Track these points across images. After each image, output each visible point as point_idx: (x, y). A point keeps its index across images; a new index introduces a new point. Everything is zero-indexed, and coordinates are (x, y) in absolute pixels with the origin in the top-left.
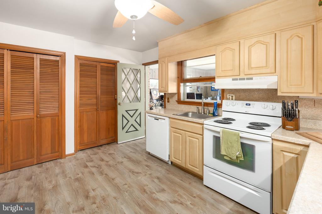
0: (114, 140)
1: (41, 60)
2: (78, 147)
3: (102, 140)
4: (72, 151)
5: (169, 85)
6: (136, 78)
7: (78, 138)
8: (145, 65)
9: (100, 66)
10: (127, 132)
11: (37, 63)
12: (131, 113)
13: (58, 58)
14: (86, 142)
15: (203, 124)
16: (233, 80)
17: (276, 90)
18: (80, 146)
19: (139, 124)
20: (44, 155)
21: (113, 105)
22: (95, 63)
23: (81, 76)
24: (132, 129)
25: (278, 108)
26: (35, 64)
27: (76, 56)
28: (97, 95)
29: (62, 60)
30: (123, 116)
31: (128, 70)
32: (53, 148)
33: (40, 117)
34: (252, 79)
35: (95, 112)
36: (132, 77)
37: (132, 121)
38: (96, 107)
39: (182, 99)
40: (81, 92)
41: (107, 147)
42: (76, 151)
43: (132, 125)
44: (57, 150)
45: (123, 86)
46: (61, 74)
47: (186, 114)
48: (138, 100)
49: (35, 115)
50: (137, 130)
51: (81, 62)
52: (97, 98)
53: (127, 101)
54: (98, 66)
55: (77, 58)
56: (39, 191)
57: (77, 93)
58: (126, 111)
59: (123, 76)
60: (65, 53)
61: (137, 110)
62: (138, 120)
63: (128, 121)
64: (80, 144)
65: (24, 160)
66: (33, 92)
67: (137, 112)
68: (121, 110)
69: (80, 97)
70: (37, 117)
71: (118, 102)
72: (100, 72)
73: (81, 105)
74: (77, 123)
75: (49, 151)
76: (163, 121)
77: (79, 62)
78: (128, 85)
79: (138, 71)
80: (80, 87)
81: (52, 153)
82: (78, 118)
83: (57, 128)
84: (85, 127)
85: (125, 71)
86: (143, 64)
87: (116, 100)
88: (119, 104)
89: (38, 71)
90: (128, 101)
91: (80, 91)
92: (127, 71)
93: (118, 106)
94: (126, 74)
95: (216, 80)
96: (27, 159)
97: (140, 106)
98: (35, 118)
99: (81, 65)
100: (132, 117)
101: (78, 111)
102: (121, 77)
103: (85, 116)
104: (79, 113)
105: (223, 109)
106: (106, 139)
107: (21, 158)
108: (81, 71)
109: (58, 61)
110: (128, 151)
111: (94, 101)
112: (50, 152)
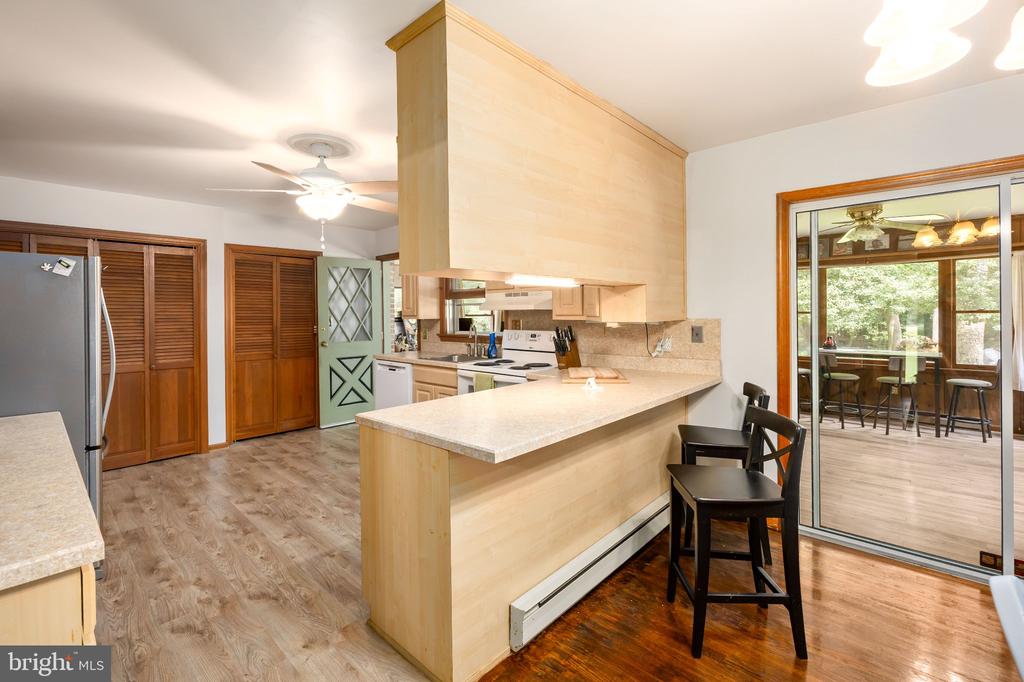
0: (312, 423)
1: (158, 257)
2: (234, 434)
3: (285, 420)
4: (222, 439)
5: (420, 303)
6: (362, 290)
7: (233, 416)
8: (382, 259)
9: (278, 265)
10: (340, 405)
11: (150, 263)
12: (351, 364)
13: (191, 252)
14: (250, 423)
15: (456, 370)
16: (507, 295)
17: (550, 312)
18: (237, 432)
19: (369, 386)
20: (164, 445)
21: (309, 347)
22: (269, 259)
23: (238, 285)
24: (353, 397)
25: (546, 340)
26: (146, 264)
27: (227, 245)
28: (272, 323)
29: (199, 255)
30: (331, 369)
31: (343, 271)
32: (182, 430)
33: (156, 370)
34: (526, 294)
35: (270, 363)
36: (352, 286)
37: (352, 381)
38: (271, 352)
39: (449, 329)
40: (239, 320)
41: (296, 434)
42: (231, 440)
43: (352, 389)
44: (190, 436)
45: (331, 305)
46: (199, 284)
47: (450, 359)
48: (365, 334)
49: (147, 364)
50: (364, 401)
51: (238, 256)
52: (272, 332)
53: (339, 337)
54: (274, 265)
55: (230, 249)
56: (139, 543)
58: (339, 359)
59: (332, 285)
60: (204, 241)
61: (363, 358)
62: (366, 379)
63: (344, 382)
64: (238, 426)
65: (126, 452)
66: (143, 321)
67: (364, 361)
68: (327, 358)
69: (237, 330)
70: (151, 369)
71: (320, 341)
72: (279, 276)
73: (239, 347)
74: (230, 383)
75: (175, 438)
76: (402, 371)
77: (233, 258)
78: (343, 305)
79: (366, 272)
80: (237, 309)
81: (179, 442)
82: (233, 374)
83: (190, 392)
84: (249, 391)
85: (335, 273)
86: (378, 258)
87: (315, 336)
88: (322, 345)
89: (153, 278)
90: (344, 339)
91: (237, 318)
92: (339, 272)
93: (321, 349)
94: (338, 280)
95: (486, 295)
96: (133, 451)
97: (369, 349)
98: (147, 372)
99: (238, 263)
100: (352, 372)
101: (233, 360)
102: (327, 285)
103: (247, 369)
104: (235, 363)
105: (503, 346)
106: (293, 419)
107: (121, 448)
108: (238, 275)
109: (191, 258)
110: (340, 439)
111: (267, 338)
112: (177, 440)
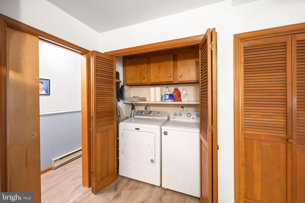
2: (242, 202)
14: (259, 200)
22: (281, 39)
23: (247, 70)
27: (236, 36)
35: (283, 146)
38: (284, 135)
51: (247, 44)
52: (286, 115)
55: (239, 39)
57: (238, 103)
69: (245, 110)
73: (247, 126)
77: (242, 46)
80: (245, 91)
84: (257, 169)
91: (246, 100)
99: (246, 50)
101: (242, 137)
103: (255, 147)
104: (243, 140)
108: (246, 62)
111: (280, 121)
